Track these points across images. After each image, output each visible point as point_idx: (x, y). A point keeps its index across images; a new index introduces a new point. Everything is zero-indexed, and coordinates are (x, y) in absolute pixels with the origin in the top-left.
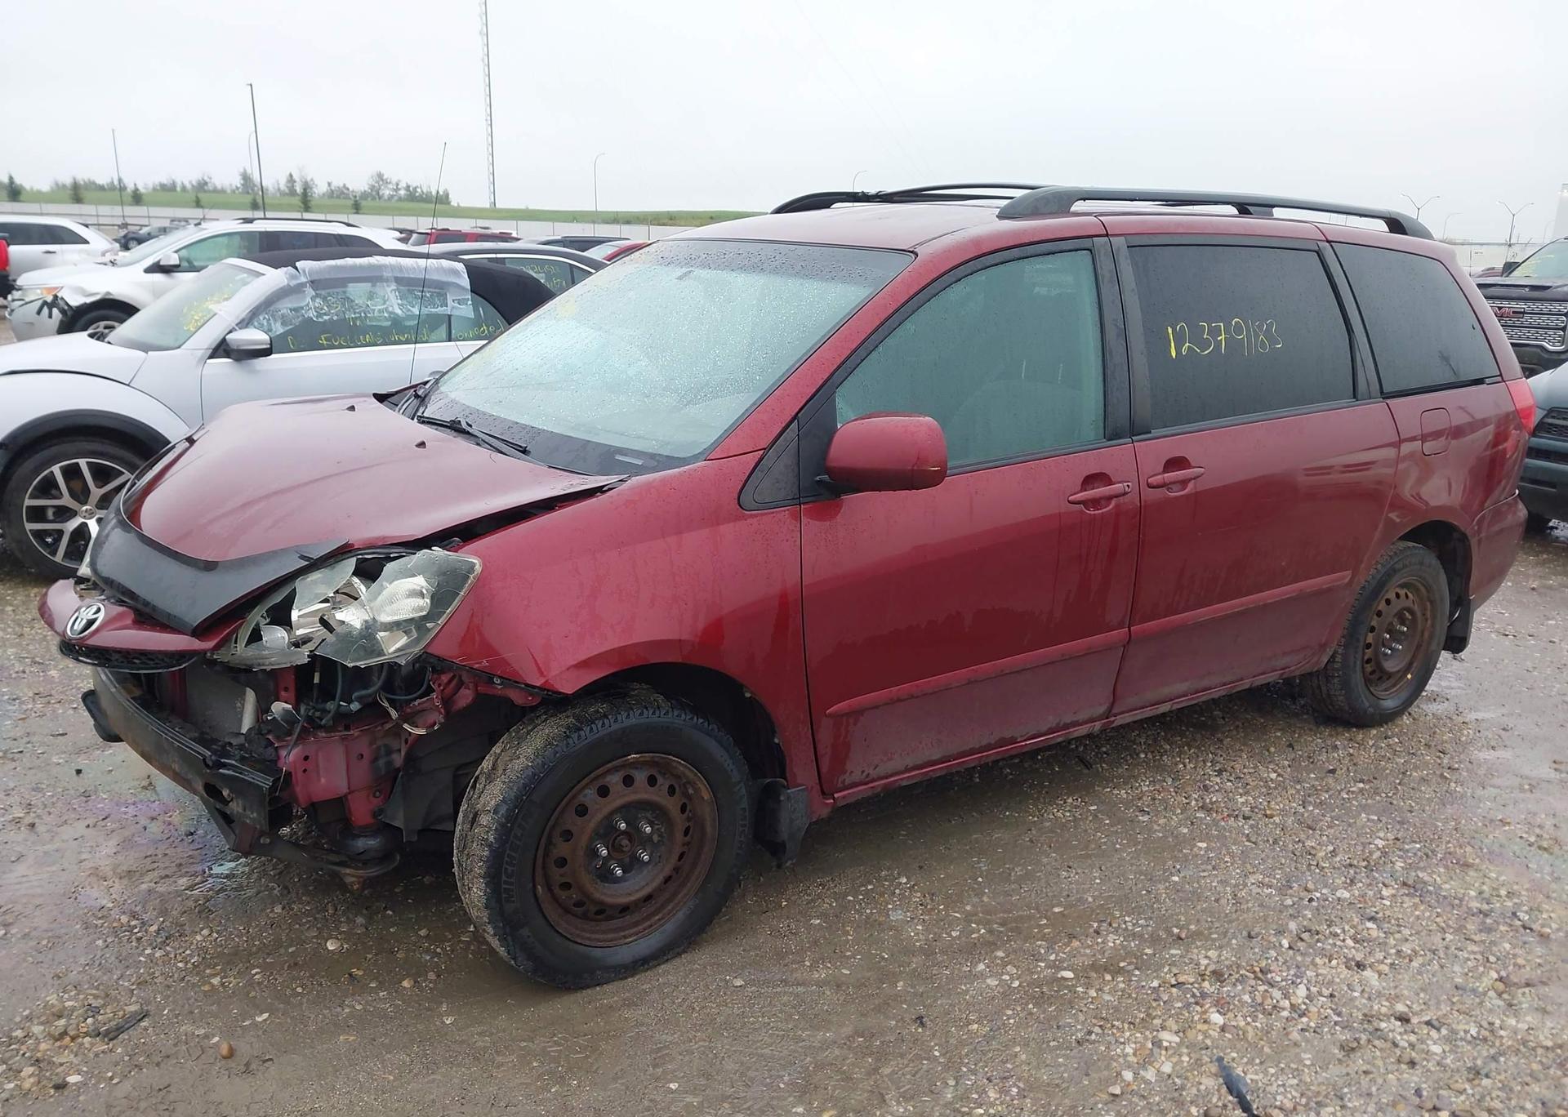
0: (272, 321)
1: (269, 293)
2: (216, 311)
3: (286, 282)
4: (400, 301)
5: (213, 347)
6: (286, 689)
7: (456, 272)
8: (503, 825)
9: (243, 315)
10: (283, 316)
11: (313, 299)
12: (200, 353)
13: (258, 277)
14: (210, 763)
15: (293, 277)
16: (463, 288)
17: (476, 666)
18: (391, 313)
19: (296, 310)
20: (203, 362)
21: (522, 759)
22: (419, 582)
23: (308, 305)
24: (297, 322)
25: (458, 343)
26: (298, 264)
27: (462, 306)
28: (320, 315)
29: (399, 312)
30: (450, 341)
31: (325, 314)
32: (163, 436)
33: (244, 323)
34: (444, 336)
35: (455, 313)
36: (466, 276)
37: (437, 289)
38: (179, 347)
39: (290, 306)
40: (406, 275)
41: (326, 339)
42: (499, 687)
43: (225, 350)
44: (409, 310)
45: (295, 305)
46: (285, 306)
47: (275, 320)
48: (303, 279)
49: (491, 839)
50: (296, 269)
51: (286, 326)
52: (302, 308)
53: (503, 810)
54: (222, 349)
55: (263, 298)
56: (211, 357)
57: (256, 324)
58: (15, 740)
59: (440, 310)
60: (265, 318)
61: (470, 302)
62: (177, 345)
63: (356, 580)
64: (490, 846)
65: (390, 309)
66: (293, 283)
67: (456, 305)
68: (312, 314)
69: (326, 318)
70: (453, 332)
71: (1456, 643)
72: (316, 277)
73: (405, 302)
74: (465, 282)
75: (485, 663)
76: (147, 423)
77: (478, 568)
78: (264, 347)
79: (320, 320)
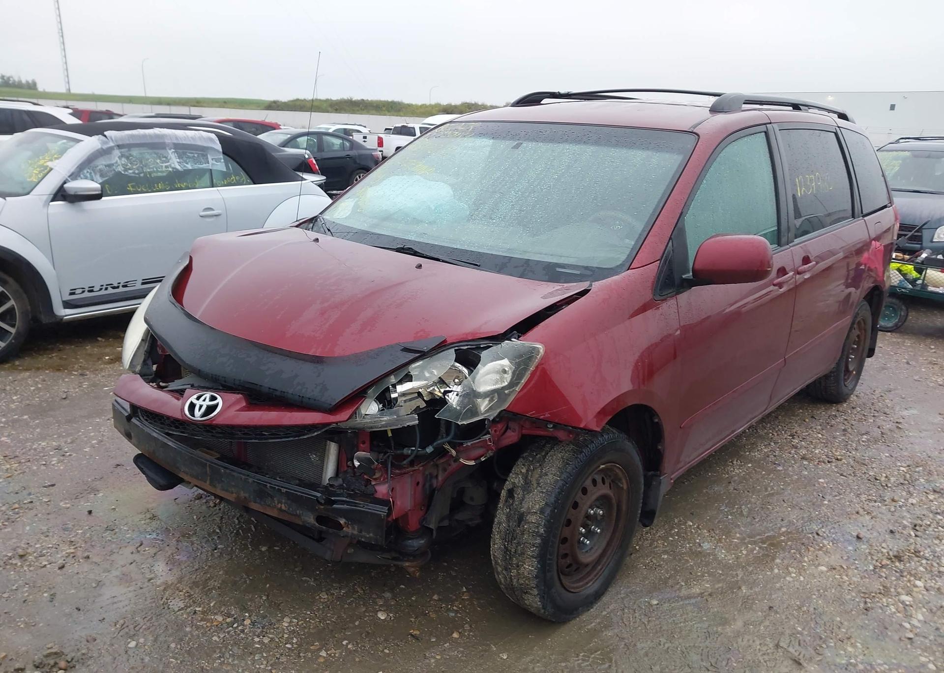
0: (93, 174)
1: (89, 154)
2: (52, 167)
3: (99, 146)
4: (178, 160)
5: (54, 192)
6: (364, 443)
7: (211, 140)
8: (548, 521)
9: (72, 170)
10: (101, 170)
11: (120, 158)
12: (45, 198)
13: (78, 142)
14: (323, 501)
15: (104, 143)
16: (218, 151)
17: (542, 417)
18: (173, 168)
19: (109, 166)
20: (46, 204)
21: (551, 476)
22: (505, 362)
23: (117, 162)
24: (111, 174)
25: (219, 188)
26: (106, 133)
27: (218, 163)
28: (126, 170)
29: (178, 167)
30: (213, 187)
31: (130, 169)
32: (25, 259)
33: (74, 176)
34: (208, 183)
35: (214, 168)
36: (218, 142)
37: (202, 151)
38: (28, 194)
39: (104, 163)
40: (181, 142)
41: (133, 187)
42: (551, 430)
43: (62, 195)
44: (185, 166)
45: (108, 162)
46: (101, 163)
47: (95, 174)
48: (111, 144)
49: (542, 531)
50: (105, 136)
51: (104, 177)
52: (113, 165)
53: (548, 511)
54: (61, 194)
55: (85, 158)
56: (53, 200)
57: (82, 176)
58: (17, 493)
59: (204, 166)
60: (88, 172)
61: (222, 161)
62: (26, 191)
63: (457, 364)
64: (541, 536)
65: (173, 165)
66: (105, 147)
67: (214, 162)
68: (120, 169)
69: (131, 171)
70: (214, 180)
71: (871, 353)
72: (120, 143)
73: (181, 161)
74: (219, 147)
75: (547, 415)
76: (12, 249)
77: (542, 351)
78: (97, 193)
79: (126, 173)
